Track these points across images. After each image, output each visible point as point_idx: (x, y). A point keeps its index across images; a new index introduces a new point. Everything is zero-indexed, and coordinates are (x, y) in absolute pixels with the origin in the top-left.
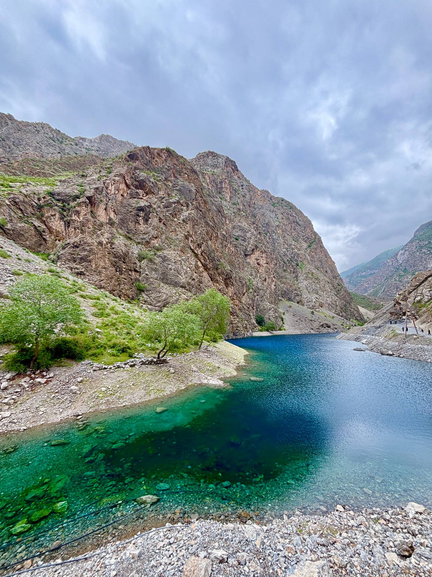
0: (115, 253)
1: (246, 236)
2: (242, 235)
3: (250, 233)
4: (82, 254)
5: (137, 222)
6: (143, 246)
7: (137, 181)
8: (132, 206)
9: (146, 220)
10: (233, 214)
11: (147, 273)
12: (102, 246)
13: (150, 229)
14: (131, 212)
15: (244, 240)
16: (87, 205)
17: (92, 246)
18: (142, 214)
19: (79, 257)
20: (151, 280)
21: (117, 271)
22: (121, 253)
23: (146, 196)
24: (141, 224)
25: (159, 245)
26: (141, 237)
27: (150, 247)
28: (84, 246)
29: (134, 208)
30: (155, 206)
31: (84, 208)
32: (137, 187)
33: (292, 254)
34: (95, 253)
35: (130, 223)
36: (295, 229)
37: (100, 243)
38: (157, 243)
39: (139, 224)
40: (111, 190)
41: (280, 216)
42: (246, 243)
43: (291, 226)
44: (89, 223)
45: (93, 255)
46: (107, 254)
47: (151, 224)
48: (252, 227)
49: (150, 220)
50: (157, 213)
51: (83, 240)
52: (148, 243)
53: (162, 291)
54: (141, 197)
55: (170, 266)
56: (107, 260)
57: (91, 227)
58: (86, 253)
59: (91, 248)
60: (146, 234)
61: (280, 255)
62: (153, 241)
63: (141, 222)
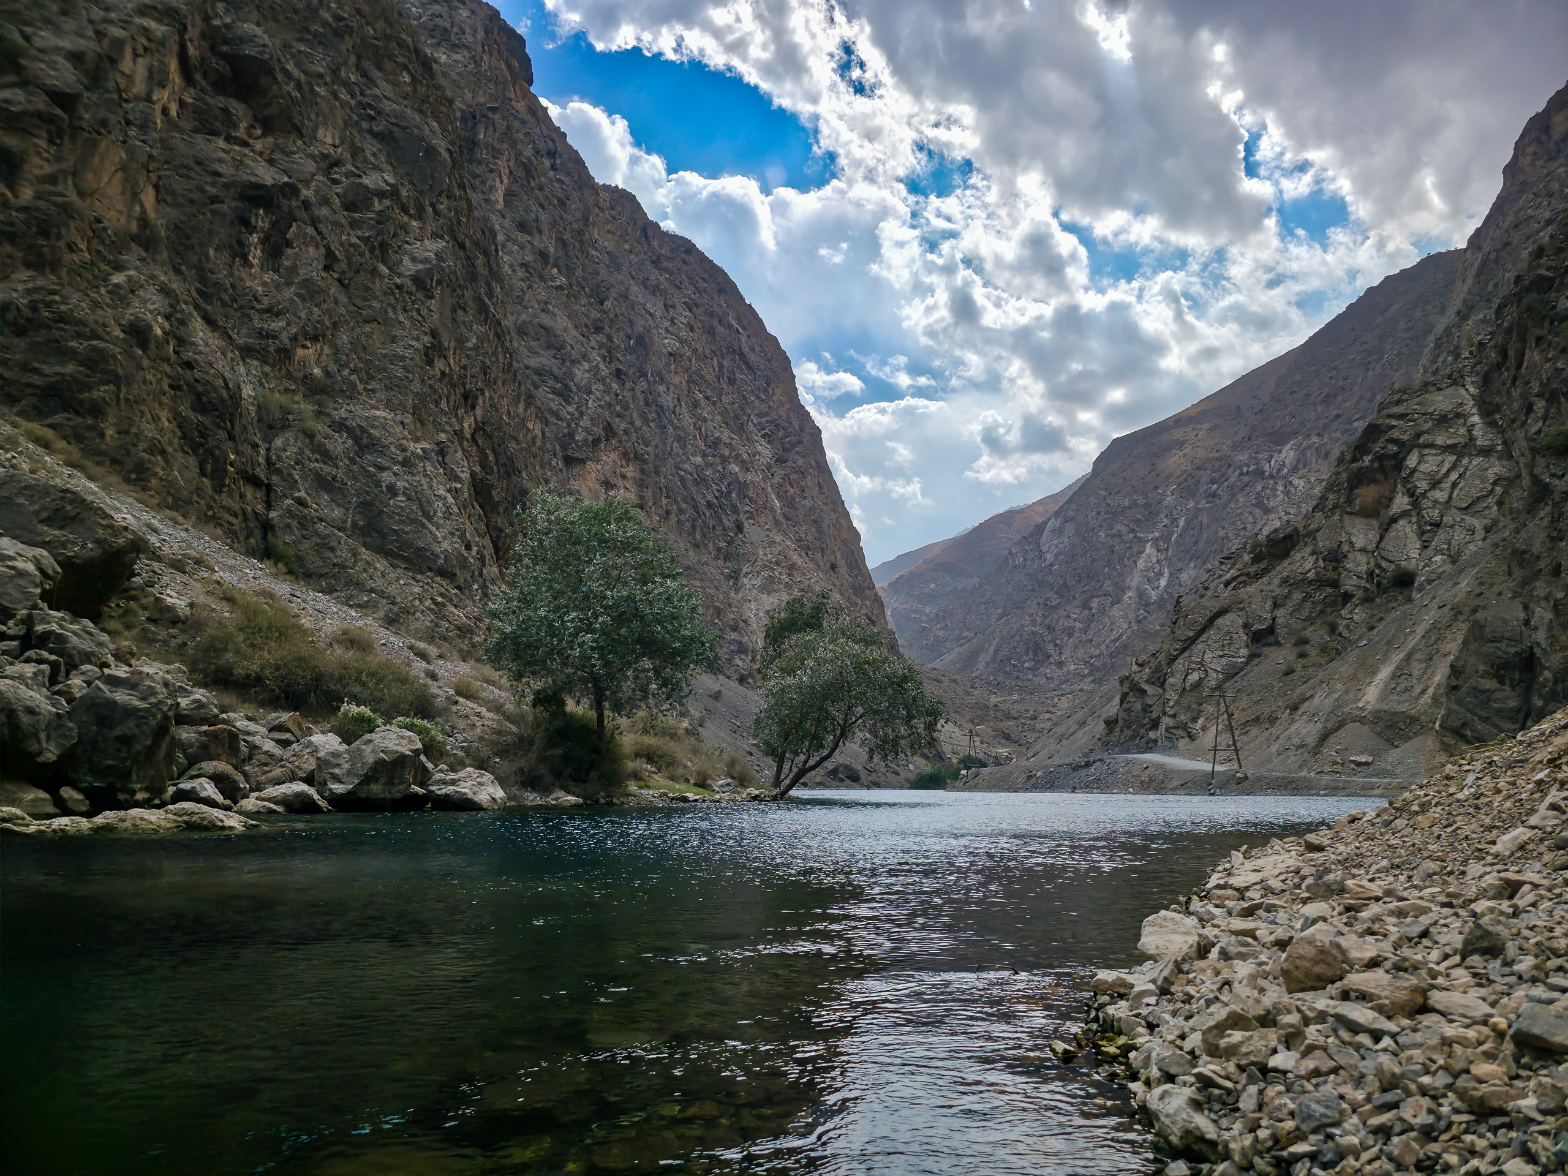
0: (200, 388)
1: (570, 375)
2: (556, 371)
3: (586, 366)
4: (46, 369)
5: (240, 252)
6: (267, 369)
7: (224, 56)
8: (218, 174)
9: (274, 250)
10: (520, 273)
11: (303, 494)
12: (144, 344)
13: (289, 293)
14: (214, 200)
15: (565, 394)
16: (60, 137)
17: (98, 337)
18: (262, 220)
19: (37, 380)
20: (321, 527)
21: (203, 473)
22: (224, 393)
23: (264, 135)
24: (251, 266)
25: (327, 374)
26: (257, 323)
27: (289, 376)
28: (57, 334)
29: (227, 186)
30: (306, 193)
31: (43, 144)
32: (220, 86)
33: (721, 480)
34: (117, 376)
35: (212, 252)
36: (732, 382)
37: (138, 333)
38: (318, 362)
39: (247, 263)
40: (130, 78)
41: (683, 316)
42: (570, 409)
43: (721, 366)
44: (72, 224)
45: (108, 383)
46: (166, 388)
47: (294, 269)
48: (593, 343)
49: (289, 251)
50: (321, 226)
51: (48, 305)
52: (286, 354)
53: (370, 584)
54: (241, 133)
55: (386, 477)
56: (164, 415)
57: (83, 246)
58: (70, 368)
59: (96, 350)
60: (278, 314)
61: (682, 480)
62: (300, 352)
63: (256, 255)
